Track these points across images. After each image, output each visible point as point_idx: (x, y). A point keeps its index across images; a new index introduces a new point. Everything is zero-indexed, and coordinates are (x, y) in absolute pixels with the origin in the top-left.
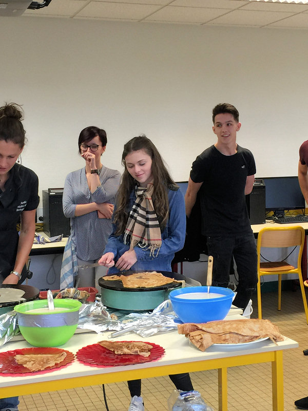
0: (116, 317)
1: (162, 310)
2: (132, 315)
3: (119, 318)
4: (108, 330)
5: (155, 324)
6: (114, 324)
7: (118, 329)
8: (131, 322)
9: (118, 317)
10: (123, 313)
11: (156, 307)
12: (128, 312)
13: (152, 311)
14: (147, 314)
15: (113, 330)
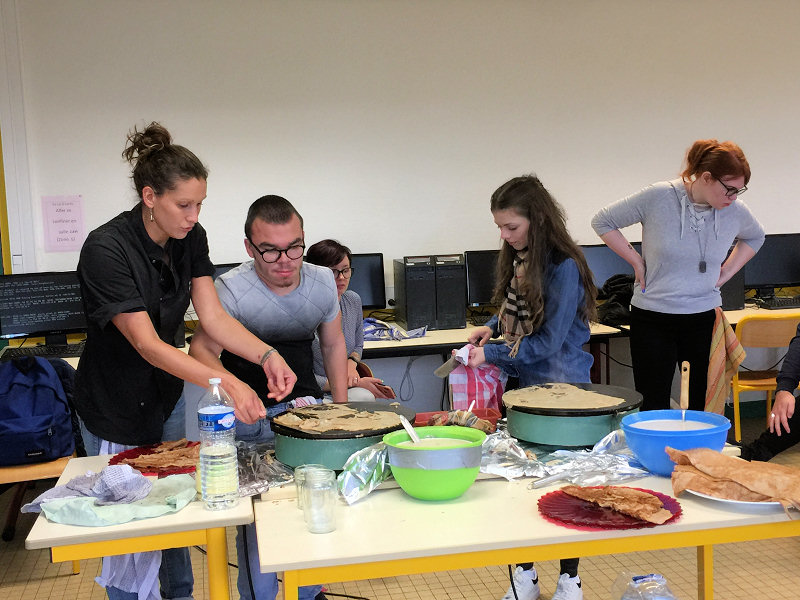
0: (534, 455)
1: (608, 447)
2: (559, 453)
3: (539, 457)
4: (524, 476)
5: (600, 469)
6: (534, 466)
7: (541, 474)
8: (560, 464)
9: (537, 455)
10: (545, 450)
11: (599, 441)
12: (552, 449)
13: (591, 447)
14: (583, 452)
15: (532, 477)
